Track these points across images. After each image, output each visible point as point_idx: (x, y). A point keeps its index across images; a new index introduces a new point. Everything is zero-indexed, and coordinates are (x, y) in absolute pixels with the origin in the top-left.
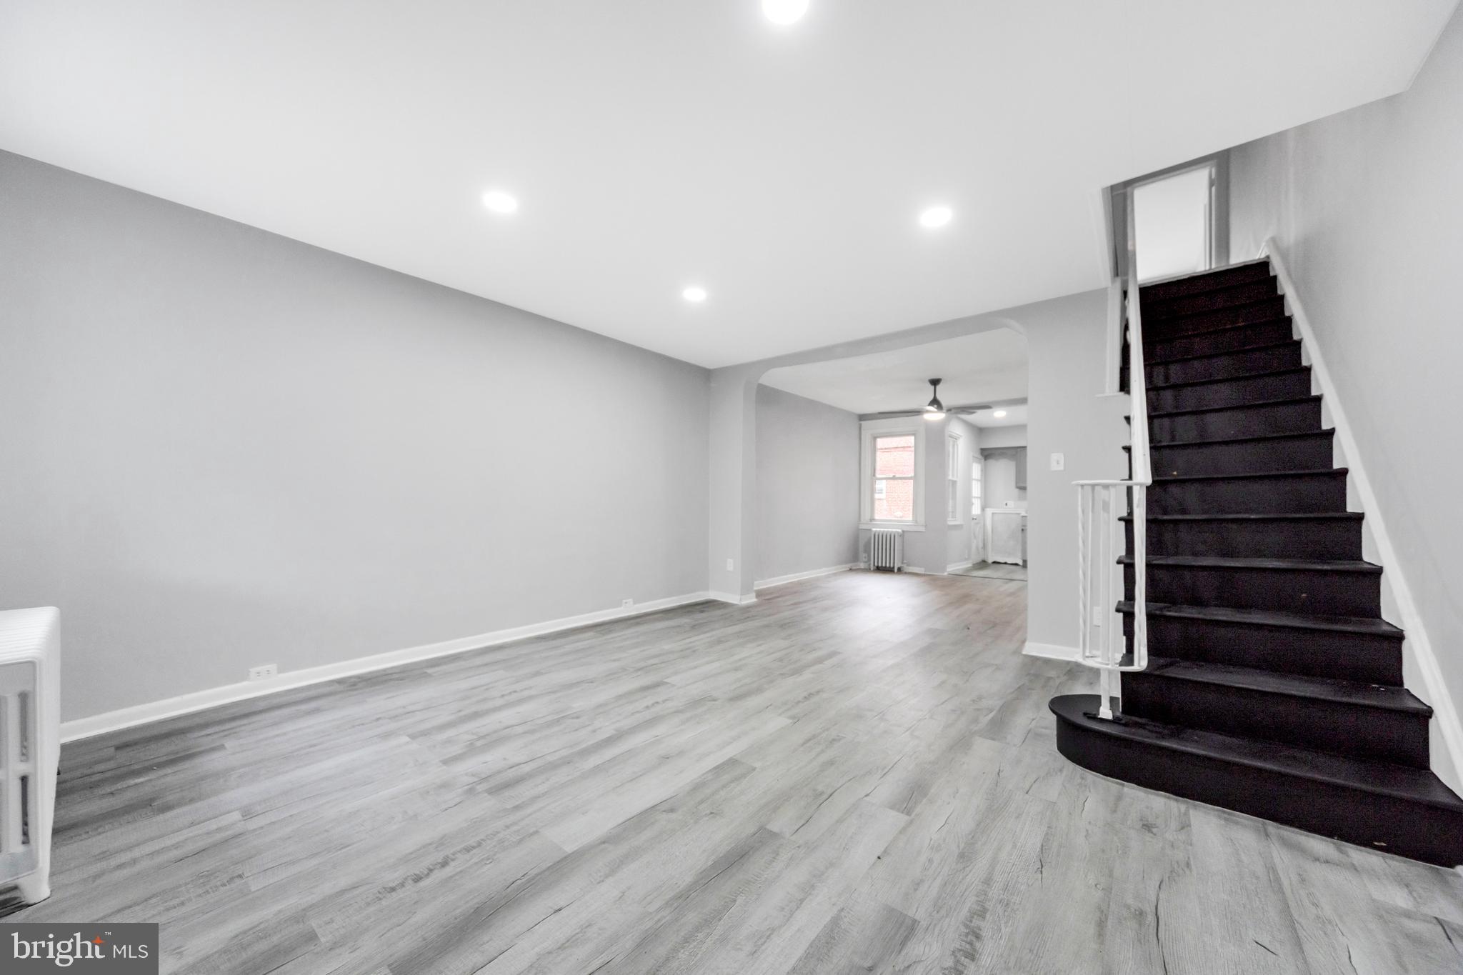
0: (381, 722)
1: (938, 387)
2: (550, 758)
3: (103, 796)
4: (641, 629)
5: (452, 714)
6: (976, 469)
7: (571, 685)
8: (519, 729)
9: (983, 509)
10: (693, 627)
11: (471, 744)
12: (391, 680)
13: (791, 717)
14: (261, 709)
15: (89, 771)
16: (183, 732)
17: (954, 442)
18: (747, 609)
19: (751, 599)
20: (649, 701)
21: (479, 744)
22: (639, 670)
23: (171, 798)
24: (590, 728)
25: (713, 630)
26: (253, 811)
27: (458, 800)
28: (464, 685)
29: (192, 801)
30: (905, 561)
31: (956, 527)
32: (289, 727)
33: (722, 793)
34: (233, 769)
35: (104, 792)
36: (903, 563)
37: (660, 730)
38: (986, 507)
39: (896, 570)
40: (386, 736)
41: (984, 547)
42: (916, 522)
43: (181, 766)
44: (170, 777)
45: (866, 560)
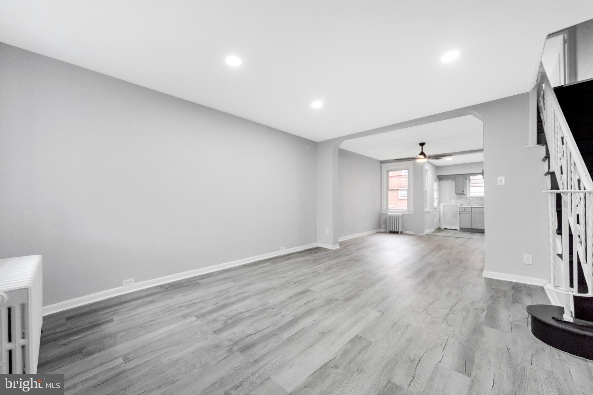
0: (182, 308)
1: (424, 147)
2: (266, 332)
3: (61, 346)
4: (291, 261)
5: (214, 305)
6: (436, 185)
7: (266, 291)
8: (247, 314)
9: (439, 204)
10: (314, 261)
11: (226, 322)
12: (184, 286)
13: (379, 311)
14: (128, 300)
15: (55, 331)
16: (95, 311)
17: (426, 173)
18: (336, 251)
19: (337, 247)
20: (305, 300)
21: (229, 322)
22: (296, 282)
23: (90, 348)
24: (280, 315)
25: (324, 262)
26: (128, 358)
27: (225, 355)
28: (216, 289)
29: (100, 350)
30: (404, 229)
31: (428, 212)
32: (141, 310)
33: (360, 357)
34: (118, 333)
35: (61, 343)
36: (403, 229)
37: (316, 316)
38: (440, 203)
39: (400, 233)
40: (185, 317)
41: (440, 221)
42: (409, 210)
43: (94, 330)
44: (90, 336)
45: (385, 228)
